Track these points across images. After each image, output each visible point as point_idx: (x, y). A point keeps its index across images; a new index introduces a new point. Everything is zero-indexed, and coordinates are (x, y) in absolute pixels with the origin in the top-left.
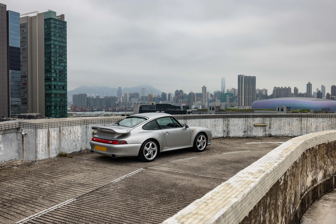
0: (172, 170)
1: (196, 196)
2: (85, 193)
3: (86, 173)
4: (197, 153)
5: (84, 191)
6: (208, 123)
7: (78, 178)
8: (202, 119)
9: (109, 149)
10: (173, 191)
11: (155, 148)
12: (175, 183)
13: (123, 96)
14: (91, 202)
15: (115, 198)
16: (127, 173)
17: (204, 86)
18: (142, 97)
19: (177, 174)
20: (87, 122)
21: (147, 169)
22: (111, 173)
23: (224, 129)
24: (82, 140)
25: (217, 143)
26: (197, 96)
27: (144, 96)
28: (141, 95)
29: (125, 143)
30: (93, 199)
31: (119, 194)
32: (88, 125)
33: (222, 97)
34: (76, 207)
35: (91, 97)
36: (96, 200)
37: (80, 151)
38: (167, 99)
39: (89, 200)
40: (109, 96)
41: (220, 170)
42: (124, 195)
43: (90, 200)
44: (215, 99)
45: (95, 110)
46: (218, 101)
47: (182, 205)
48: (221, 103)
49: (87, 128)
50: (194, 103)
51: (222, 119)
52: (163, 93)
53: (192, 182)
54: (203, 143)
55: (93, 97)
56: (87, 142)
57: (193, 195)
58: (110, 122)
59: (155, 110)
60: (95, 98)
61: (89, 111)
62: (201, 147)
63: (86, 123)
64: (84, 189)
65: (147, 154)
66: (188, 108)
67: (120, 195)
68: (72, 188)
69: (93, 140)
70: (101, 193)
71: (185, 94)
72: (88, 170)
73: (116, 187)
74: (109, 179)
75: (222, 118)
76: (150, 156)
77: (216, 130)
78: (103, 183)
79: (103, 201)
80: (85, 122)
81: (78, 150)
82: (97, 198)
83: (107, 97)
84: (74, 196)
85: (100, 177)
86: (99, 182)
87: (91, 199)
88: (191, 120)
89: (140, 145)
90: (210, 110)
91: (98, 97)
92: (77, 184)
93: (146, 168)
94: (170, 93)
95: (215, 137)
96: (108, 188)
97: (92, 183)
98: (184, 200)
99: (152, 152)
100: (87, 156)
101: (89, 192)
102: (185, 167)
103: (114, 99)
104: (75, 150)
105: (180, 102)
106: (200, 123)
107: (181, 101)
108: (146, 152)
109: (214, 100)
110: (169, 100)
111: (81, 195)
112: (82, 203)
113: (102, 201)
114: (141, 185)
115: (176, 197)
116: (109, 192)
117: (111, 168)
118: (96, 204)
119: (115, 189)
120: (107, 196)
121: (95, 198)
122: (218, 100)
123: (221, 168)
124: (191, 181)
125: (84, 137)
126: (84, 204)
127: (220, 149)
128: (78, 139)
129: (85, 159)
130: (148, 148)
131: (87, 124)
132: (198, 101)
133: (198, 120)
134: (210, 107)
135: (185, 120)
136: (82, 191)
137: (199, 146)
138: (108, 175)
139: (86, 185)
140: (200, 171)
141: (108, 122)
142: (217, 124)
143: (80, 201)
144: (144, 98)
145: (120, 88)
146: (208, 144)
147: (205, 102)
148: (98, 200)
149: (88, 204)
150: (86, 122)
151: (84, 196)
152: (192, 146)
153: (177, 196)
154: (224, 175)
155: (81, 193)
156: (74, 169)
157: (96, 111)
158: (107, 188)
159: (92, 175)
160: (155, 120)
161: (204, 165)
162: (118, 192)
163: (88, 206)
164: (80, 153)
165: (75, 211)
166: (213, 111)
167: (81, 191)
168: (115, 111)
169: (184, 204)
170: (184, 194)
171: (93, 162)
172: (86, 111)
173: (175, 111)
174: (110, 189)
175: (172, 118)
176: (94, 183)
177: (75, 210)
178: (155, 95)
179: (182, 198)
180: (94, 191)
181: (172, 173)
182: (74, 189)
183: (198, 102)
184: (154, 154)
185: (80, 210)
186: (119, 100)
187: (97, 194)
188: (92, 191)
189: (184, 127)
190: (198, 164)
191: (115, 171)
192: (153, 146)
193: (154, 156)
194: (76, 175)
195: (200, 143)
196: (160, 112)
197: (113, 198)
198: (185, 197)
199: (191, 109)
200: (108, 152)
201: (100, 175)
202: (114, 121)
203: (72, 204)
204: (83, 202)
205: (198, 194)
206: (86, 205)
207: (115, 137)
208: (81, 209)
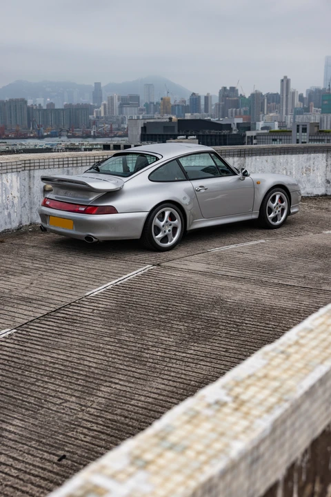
0: (212, 268)
1: (263, 325)
2: (33, 318)
3: (33, 276)
4: (267, 231)
5: (31, 313)
6: (292, 164)
7: (17, 285)
8: (278, 156)
9: (79, 224)
10: (216, 314)
11: (177, 222)
12: (220, 297)
13: (105, 102)
14: (46, 336)
15: (94, 328)
16: (119, 275)
17: (285, 77)
18: (147, 105)
19: (223, 279)
20: (32, 165)
21: (159, 267)
22: (85, 275)
23: (328, 178)
24: (22, 204)
25: (311, 207)
26: (268, 100)
27: (151, 103)
28: (144, 100)
29: (113, 210)
30: (49, 331)
31: (102, 320)
32: (32, 171)
33: (326, 102)
34: (17, 347)
35: (35, 105)
36: (57, 332)
37: (19, 229)
38: (202, 107)
39: (41, 333)
40: (75, 102)
41: (316, 270)
42: (113, 321)
43: (43, 331)
44: (309, 107)
45: (45, 134)
46: (317, 111)
47: (235, 345)
48: (322, 116)
49: (30, 178)
50: (261, 116)
51: (325, 155)
52: (194, 94)
53: (255, 296)
54: (280, 209)
55: (40, 105)
56: (31, 208)
57: (258, 324)
58: (79, 165)
59: (176, 132)
60: (45, 108)
61: (33, 138)
62: (275, 219)
63: (28, 168)
64: (31, 309)
65: (160, 236)
66: (249, 129)
67: (104, 321)
68: (5, 308)
69: (45, 205)
70: (66, 318)
71: (241, 95)
72: (37, 269)
73: (96, 305)
74: (80, 287)
75: (323, 152)
76: (165, 239)
77: (309, 181)
78: (70, 296)
79: (71, 335)
80: (26, 165)
81: (15, 225)
82: (57, 329)
83: (70, 104)
84: (11, 323)
85: (61, 284)
86: (61, 294)
87: (45, 329)
88: (254, 158)
89: (145, 214)
90: (298, 131)
91: (51, 105)
92: (15, 299)
93: (158, 265)
94: (208, 94)
95: (306, 195)
96: (79, 308)
97: (46, 296)
98: (238, 334)
99: (169, 231)
100: (32, 239)
101: (41, 315)
102: (241, 262)
103: (87, 109)
104: (8, 227)
105: (230, 114)
106: (275, 164)
107: (232, 113)
108: (158, 230)
109: (307, 110)
110: (206, 110)
111: (26, 321)
112: (29, 337)
113: (67, 334)
114: (148, 302)
115: (221, 327)
116: (81, 315)
117: (85, 264)
118: (57, 340)
119: (94, 310)
120: (78, 325)
121: (55, 328)
122: (317, 109)
123: (319, 264)
124: (253, 292)
125: (26, 199)
126: (32, 340)
127: (317, 223)
128: (13, 202)
129: (31, 246)
130: (162, 221)
131: (30, 170)
132: (271, 112)
133: (270, 158)
134: (298, 126)
135: (242, 159)
136: (26, 313)
137: (272, 215)
138: (78, 280)
139: (34, 302)
140: (272, 271)
141: (75, 165)
142: (312, 165)
143: (24, 334)
144: (152, 105)
145: (98, 85)
146: (292, 211)
147: (287, 114)
148: (60, 333)
149: (39, 339)
150: (29, 165)
151: (32, 324)
152: (255, 216)
153: (224, 324)
154: (324, 279)
155: (25, 317)
156: (9, 266)
157: (47, 136)
158: (78, 306)
159: (46, 281)
160: (177, 160)
161: (281, 259)
162: (100, 315)
163: (41, 344)
164: (20, 232)
165: (15, 355)
166: (303, 134)
167: (24, 314)
168: (88, 136)
169: (238, 341)
170: (238, 321)
171: (46, 252)
172: (25, 137)
173: (220, 136)
174: (85, 310)
175: (212, 155)
176: (51, 296)
177: (14, 353)
178: (174, 99)
179: (234, 330)
180: (52, 314)
181: (213, 275)
182: (9, 309)
183: (271, 114)
184: (174, 235)
185: (24, 353)
186: (97, 112)
187: (58, 319)
188: (47, 314)
189: (240, 175)
190: (269, 255)
191: (92, 271)
192: (172, 217)
193: (175, 239)
194: (12, 280)
195: (275, 210)
196: (187, 138)
197: (91, 328)
198: (241, 327)
199: (255, 129)
200: (76, 230)
201: (63, 281)
202: (88, 161)
203: (7, 340)
204: (29, 335)
205: (268, 322)
206: (35, 342)
207: (91, 199)
208: (26, 351)
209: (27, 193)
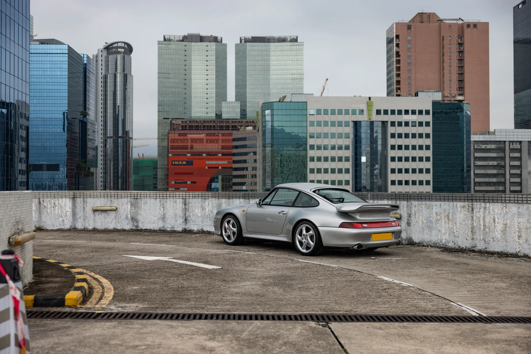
209: (82, 211)
